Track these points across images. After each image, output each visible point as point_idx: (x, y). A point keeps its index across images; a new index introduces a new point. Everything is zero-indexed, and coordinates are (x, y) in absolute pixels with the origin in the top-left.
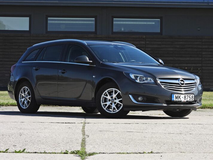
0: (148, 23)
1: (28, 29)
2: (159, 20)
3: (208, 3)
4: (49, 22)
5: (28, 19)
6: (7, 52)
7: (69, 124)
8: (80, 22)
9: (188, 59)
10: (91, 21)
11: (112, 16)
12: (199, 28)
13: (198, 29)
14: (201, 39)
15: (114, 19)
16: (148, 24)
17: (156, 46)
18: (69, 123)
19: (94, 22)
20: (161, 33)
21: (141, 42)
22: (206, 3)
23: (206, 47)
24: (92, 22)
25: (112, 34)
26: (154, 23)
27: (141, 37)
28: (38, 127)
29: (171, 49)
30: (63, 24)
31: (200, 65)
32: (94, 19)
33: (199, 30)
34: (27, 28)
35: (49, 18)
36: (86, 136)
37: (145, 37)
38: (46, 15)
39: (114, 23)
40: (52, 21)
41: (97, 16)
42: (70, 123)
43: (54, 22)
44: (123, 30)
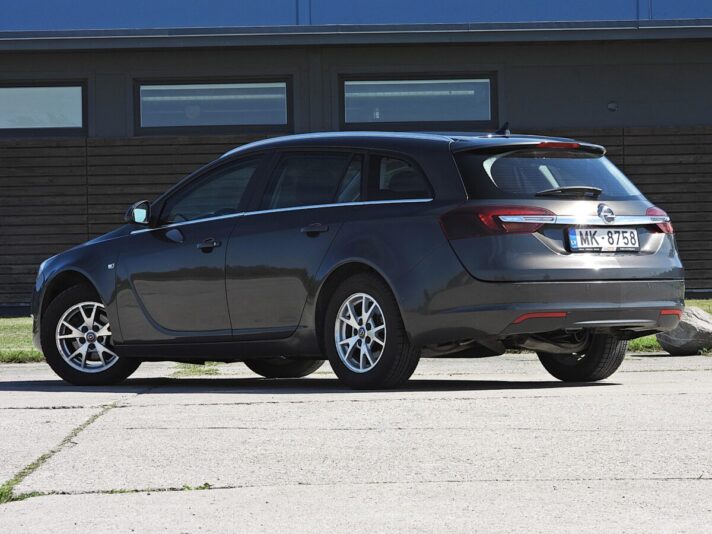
0: (453, 93)
1: (79, 124)
2: (488, 81)
4: (143, 99)
5: (77, 91)
6: (15, 196)
8: (248, 97)
10: (274, 93)
11: (339, 75)
12: (612, 102)
13: (611, 106)
14: (619, 136)
15: (347, 83)
16: (453, 97)
19: (283, 96)
23: (637, 159)
24: (279, 96)
25: (342, 130)
26: (472, 92)
32: (283, 85)
33: (614, 110)
34: (76, 121)
35: (143, 88)
38: (134, 79)
39: (347, 95)
41: (292, 75)
43: (158, 98)
44: (377, 115)
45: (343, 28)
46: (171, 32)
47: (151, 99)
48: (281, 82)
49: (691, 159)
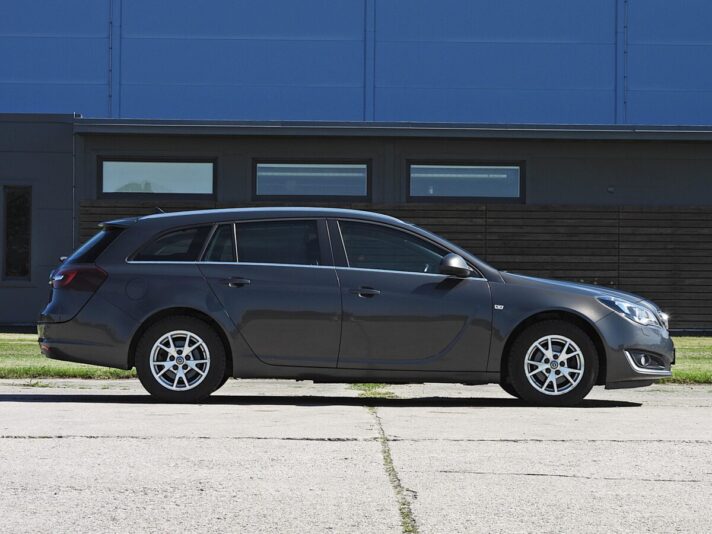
0: (491, 176)
1: (210, 191)
2: (518, 168)
3: (634, 128)
4: (259, 174)
5: (209, 167)
7: (339, 443)
8: (331, 174)
9: (585, 259)
11: (407, 160)
12: (611, 186)
13: (611, 189)
14: (616, 212)
15: (412, 166)
16: (491, 179)
17: (511, 230)
18: (339, 440)
19: (363, 175)
20: (522, 199)
21: (474, 220)
22: (628, 128)
23: (629, 230)
24: (361, 175)
25: (408, 202)
26: (505, 176)
27: (474, 208)
28: (251, 456)
29: (547, 237)
30: (291, 178)
31: (614, 274)
32: (365, 166)
33: (612, 193)
34: (208, 189)
35: (259, 165)
36: (405, 493)
37: (484, 208)
38: (254, 158)
39: (412, 175)
40: (267, 171)
42: (343, 440)
43: (270, 174)
44: (431, 191)
45: (413, 125)
46: (283, 123)
47: (264, 174)
48: (364, 164)
49: (669, 231)
